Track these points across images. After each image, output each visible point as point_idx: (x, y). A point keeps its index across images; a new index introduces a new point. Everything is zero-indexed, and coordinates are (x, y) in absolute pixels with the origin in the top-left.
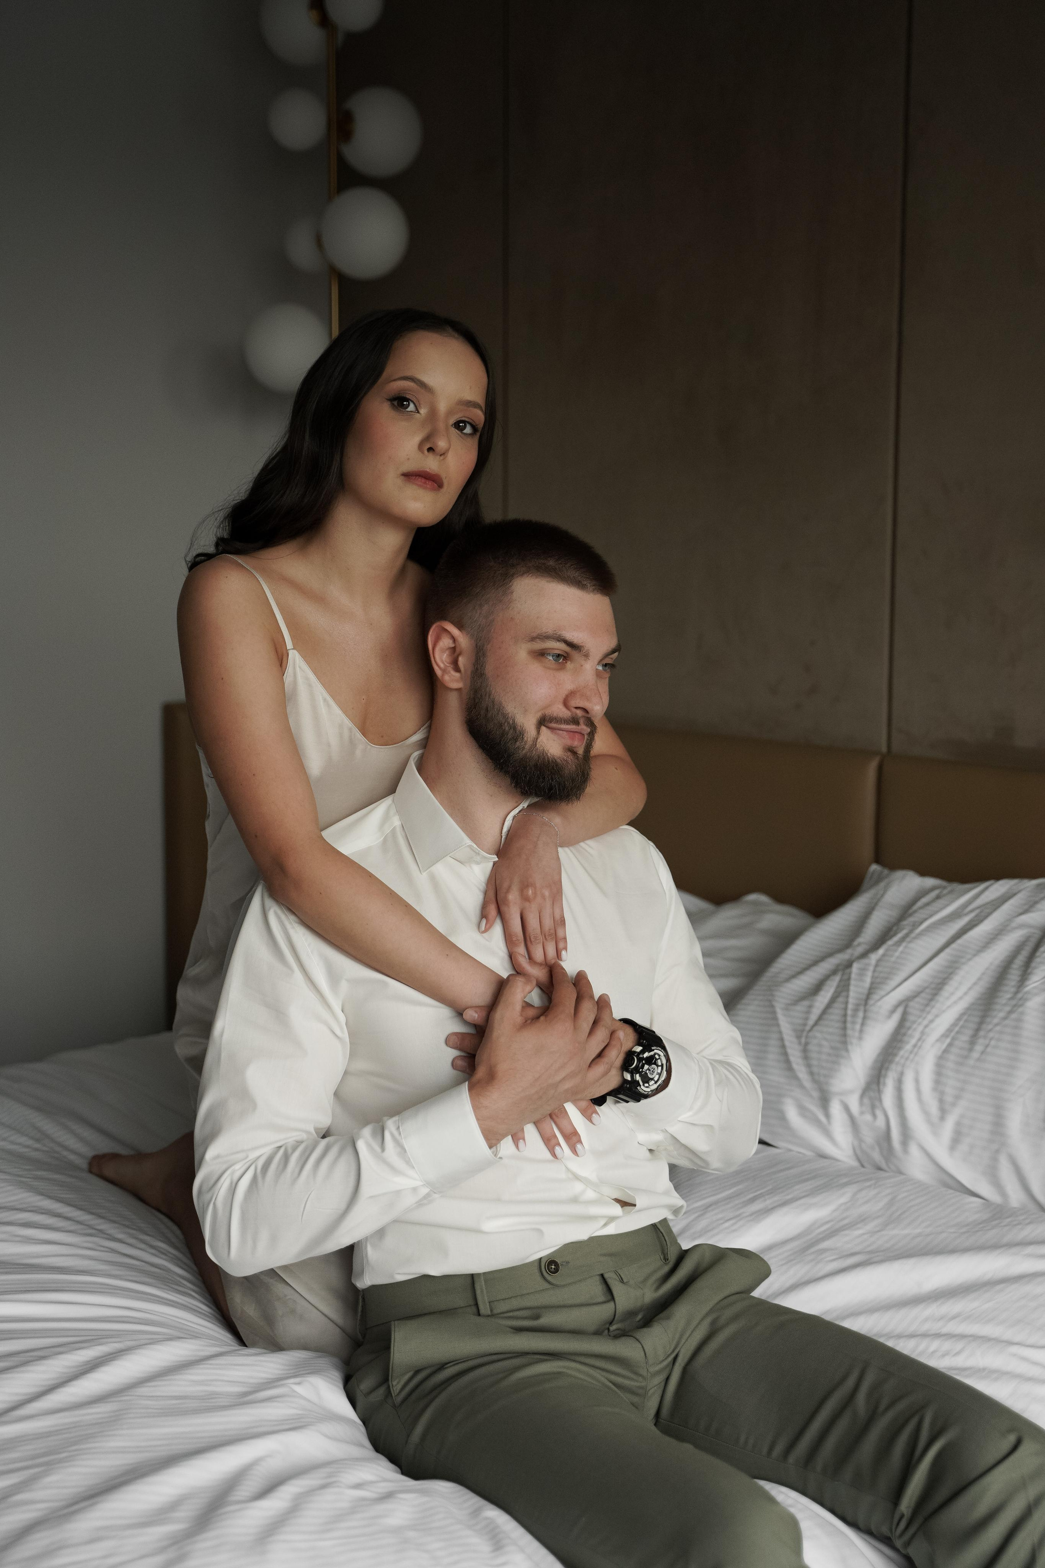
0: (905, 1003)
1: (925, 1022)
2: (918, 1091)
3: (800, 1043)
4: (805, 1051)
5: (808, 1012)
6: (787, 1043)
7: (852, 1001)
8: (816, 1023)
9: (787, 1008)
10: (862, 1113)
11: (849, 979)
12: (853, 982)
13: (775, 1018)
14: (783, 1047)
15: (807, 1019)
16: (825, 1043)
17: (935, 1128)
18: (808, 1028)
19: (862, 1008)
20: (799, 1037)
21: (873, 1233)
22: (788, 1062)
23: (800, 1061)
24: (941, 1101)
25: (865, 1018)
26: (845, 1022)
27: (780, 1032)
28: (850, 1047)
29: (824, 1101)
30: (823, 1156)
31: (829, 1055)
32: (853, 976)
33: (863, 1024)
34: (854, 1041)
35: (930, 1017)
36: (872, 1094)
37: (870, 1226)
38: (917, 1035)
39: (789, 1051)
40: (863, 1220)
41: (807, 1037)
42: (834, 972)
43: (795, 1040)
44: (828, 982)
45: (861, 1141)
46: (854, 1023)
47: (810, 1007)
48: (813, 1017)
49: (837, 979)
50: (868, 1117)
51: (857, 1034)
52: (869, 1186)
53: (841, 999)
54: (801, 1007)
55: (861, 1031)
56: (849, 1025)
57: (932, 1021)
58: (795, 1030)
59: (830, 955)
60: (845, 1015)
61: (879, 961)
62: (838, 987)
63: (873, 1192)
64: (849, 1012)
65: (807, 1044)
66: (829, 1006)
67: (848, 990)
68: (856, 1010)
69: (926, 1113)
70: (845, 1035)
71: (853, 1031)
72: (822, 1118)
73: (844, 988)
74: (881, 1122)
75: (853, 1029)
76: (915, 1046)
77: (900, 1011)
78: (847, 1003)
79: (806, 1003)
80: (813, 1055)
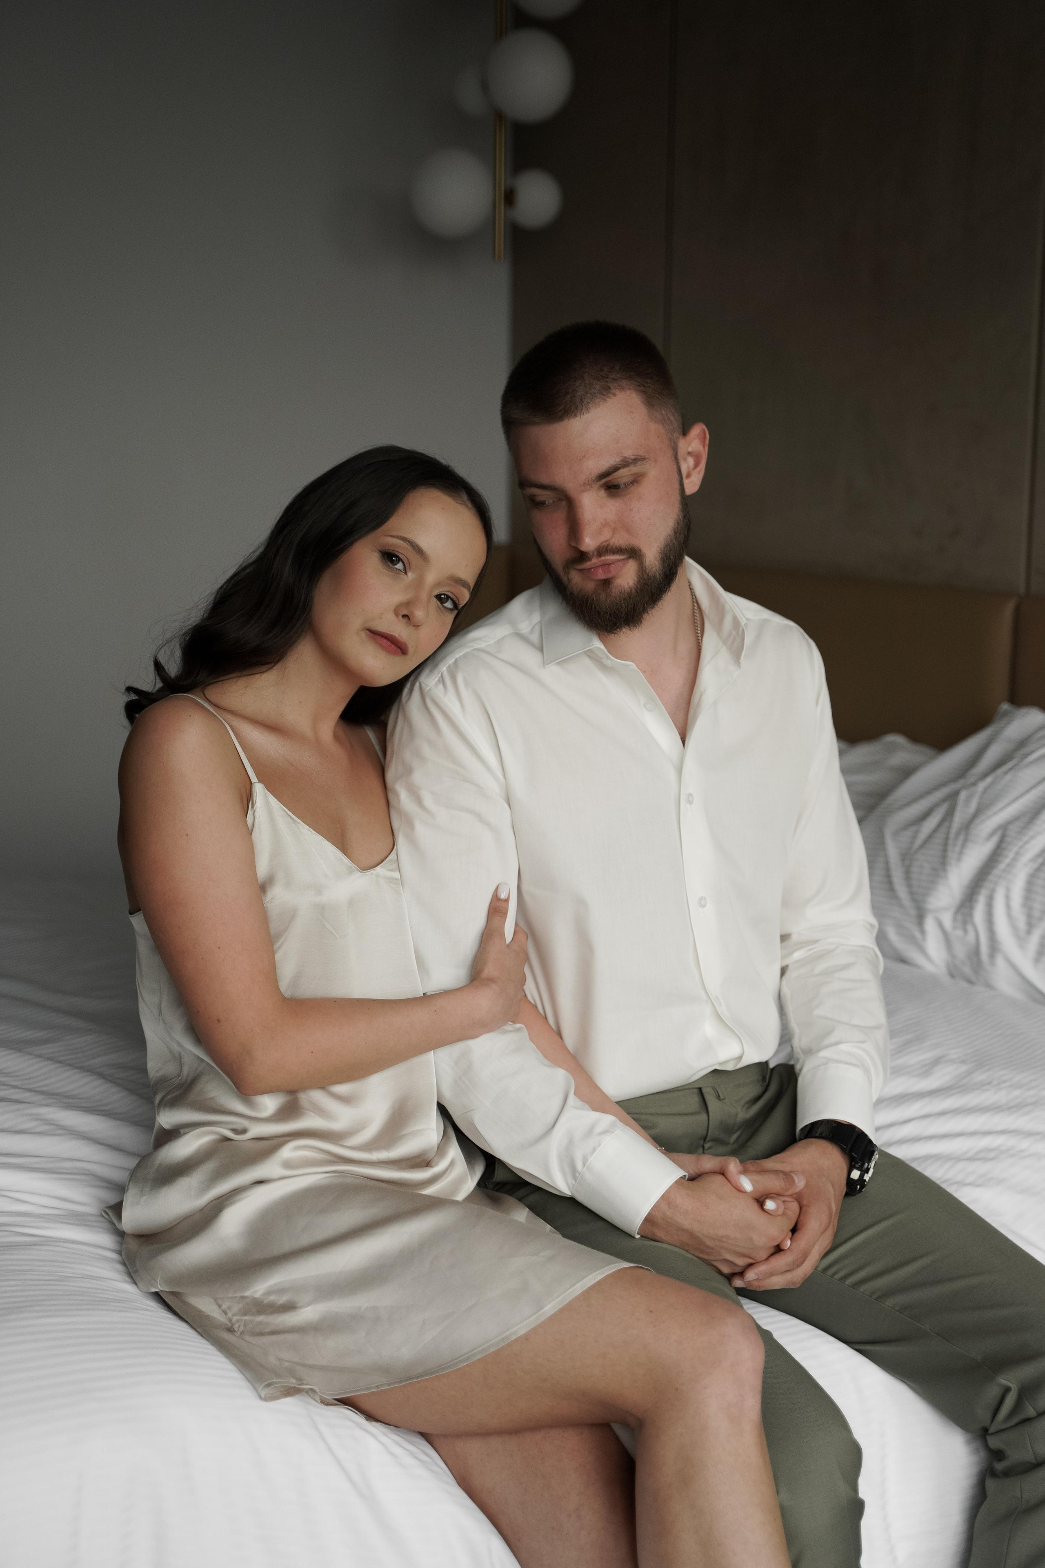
0: (1003, 830)
1: (1021, 843)
2: (1008, 906)
3: (903, 866)
4: (907, 872)
5: (914, 837)
6: (892, 866)
7: (954, 830)
8: (922, 846)
9: (896, 834)
10: (954, 929)
11: (955, 808)
12: (957, 811)
13: (885, 842)
14: (888, 869)
15: (913, 843)
16: (926, 865)
17: (1021, 940)
18: (913, 851)
19: (963, 832)
20: (903, 860)
22: (890, 882)
23: (902, 882)
24: (1029, 916)
25: (965, 843)
26: (946, 845)
27: (887, 856)
28: (947, 870)
29: (920, 918)
31: (929, 875)
32: (959, 805)
33: (962, 849)
34: (952, 865)
35: (1026, 838)
36: (964, 912)
38: (1011, 855)
39: (893, 872)
41: (911, 860)
42: (943, 802)
43: (899, 862)
44: (937, 811)
45: (953, 956)
46: (954, 846)
47: (918, 831)
48: (919, 841)
49: (945, 807)
50: (959, 932)
51: (955, 858)
53: (946, 824)
54: (908, 833)
55: (960, 853)
56: (950, 848)
57: (1027, 842)
58: (900, 855)
60: (947, 840)
61: (986, 790)
62: (945, 815)
64: (952, 836)
65: (910, 866)
66: (935, 830)
67: (952, 818)
68: (958, 834)
69: (1014, 927)
70: (944, 859)
71: (952, 854)
73: (950, 814)
74: (971, 936)
75: (953, 852)
76: (1009, 865)
77: (999, 833)
78: (950, 828)
79: (914, 828)
80: (915, 876)
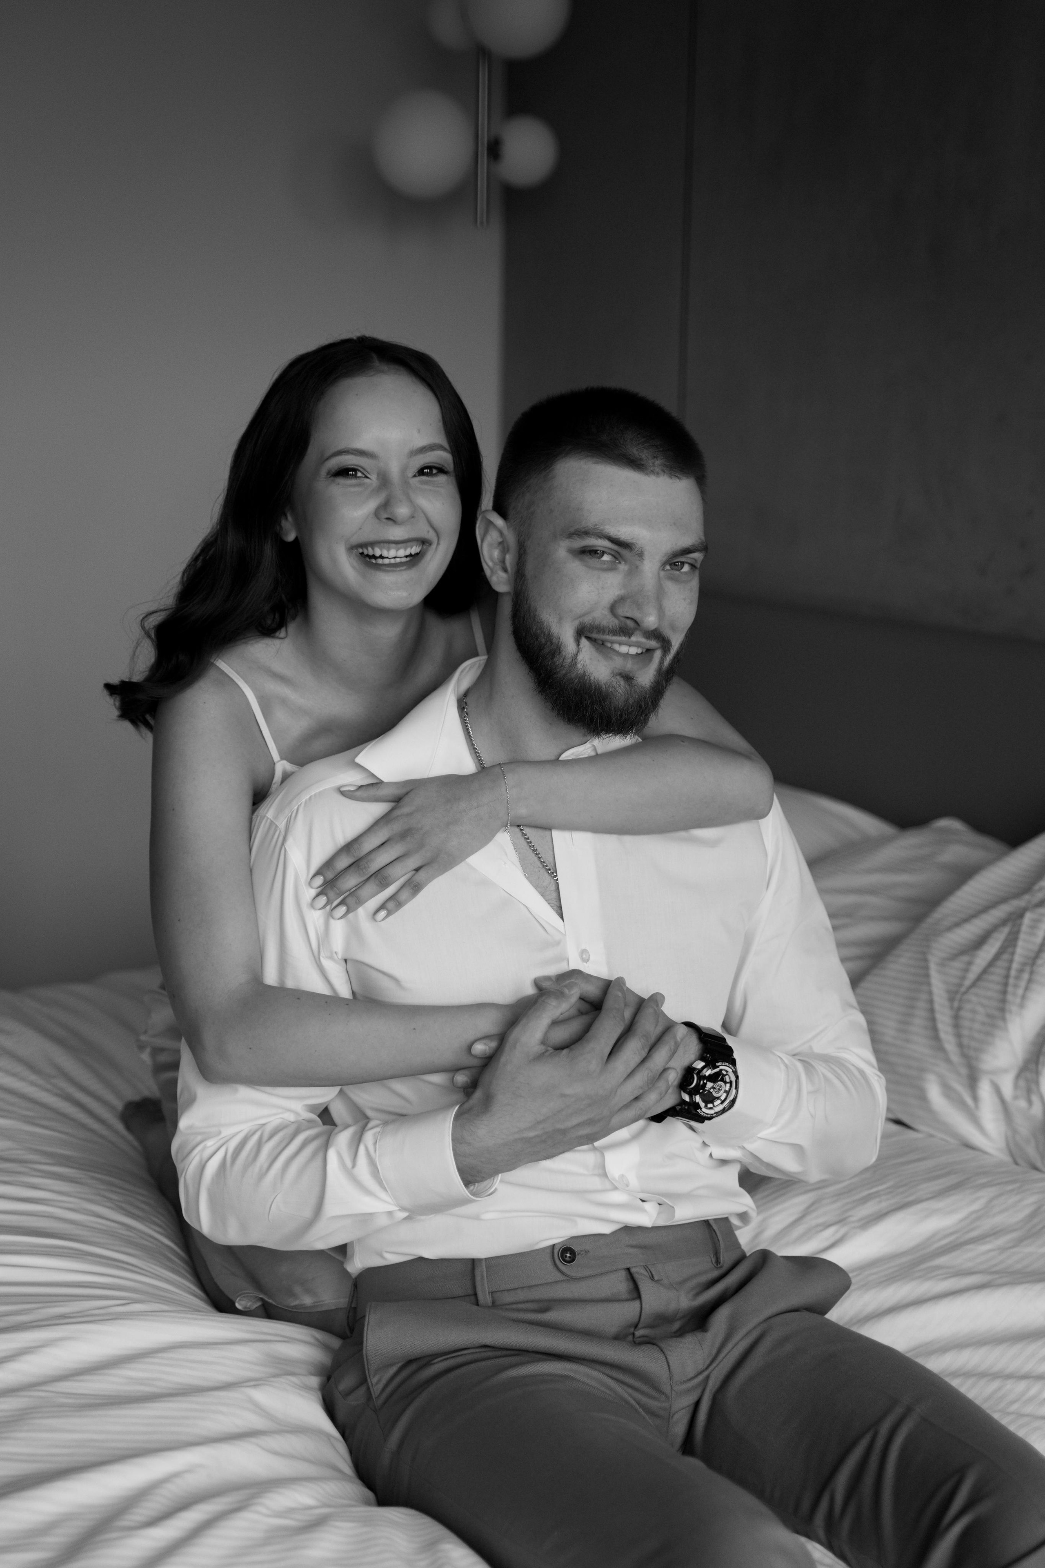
3: (952, 1008)
4: (956, 1018)
5: (966, 970)
6: (937, 1007)
7: (1017, 959)
8: (974, 984)
9: (943, 964)
10: (1016, 1098)
11: (1018, 932)
12: (1022, 936)
13: (927, 976)
14: (932, 1011)
15: (963, 978)
16: (980, 1009)
18: (963, 989)
19: (1028, 969)
20: (951, 1000)
22: (935, 1029)
23: (950, 1029)
25: (1030, 981)
26: (1006, 984)
27: (930, 993)
28: (1008, 1016)
29: (972, 1081)
30: (969, 1146)
31: (983, 1024)
32: (1024, 928)
33: (1027, 989)
34: (1014, 1008)
36: (1028, 1075)
39: (938, 1016)
41: (961, 1000)
42: (1004, 922)
43: (947, 1003)
44: (995, 935)
45: (1014, 1131)
46: (1016, 986)
47: (970, 963)
48: (972, 976)
49: (1006, 930)
50: (1023, 1103)
51: (1018, 1000)
52: (1013, 1190)
53: (1006, 956)
54: (958, 964)
55: (1024, 997)
56: (1010, 989)
58: (948, 991)
60: (1007, 977)
62: (1006, 940)
63: (1015, 1199)
64: (1013, 973)
65: (959, 1009)
66: (991, 964)
67: (1015, 946)
68: (1021, 971)
70: (1004, 1001)
71: (1014, 997)
72: (969, 1101)
73: (1011, 942)
74: (1037, 1110)
75: (1014, 994)
78: (1011, 961)
79: (965, 958)
80: (966, 1023)
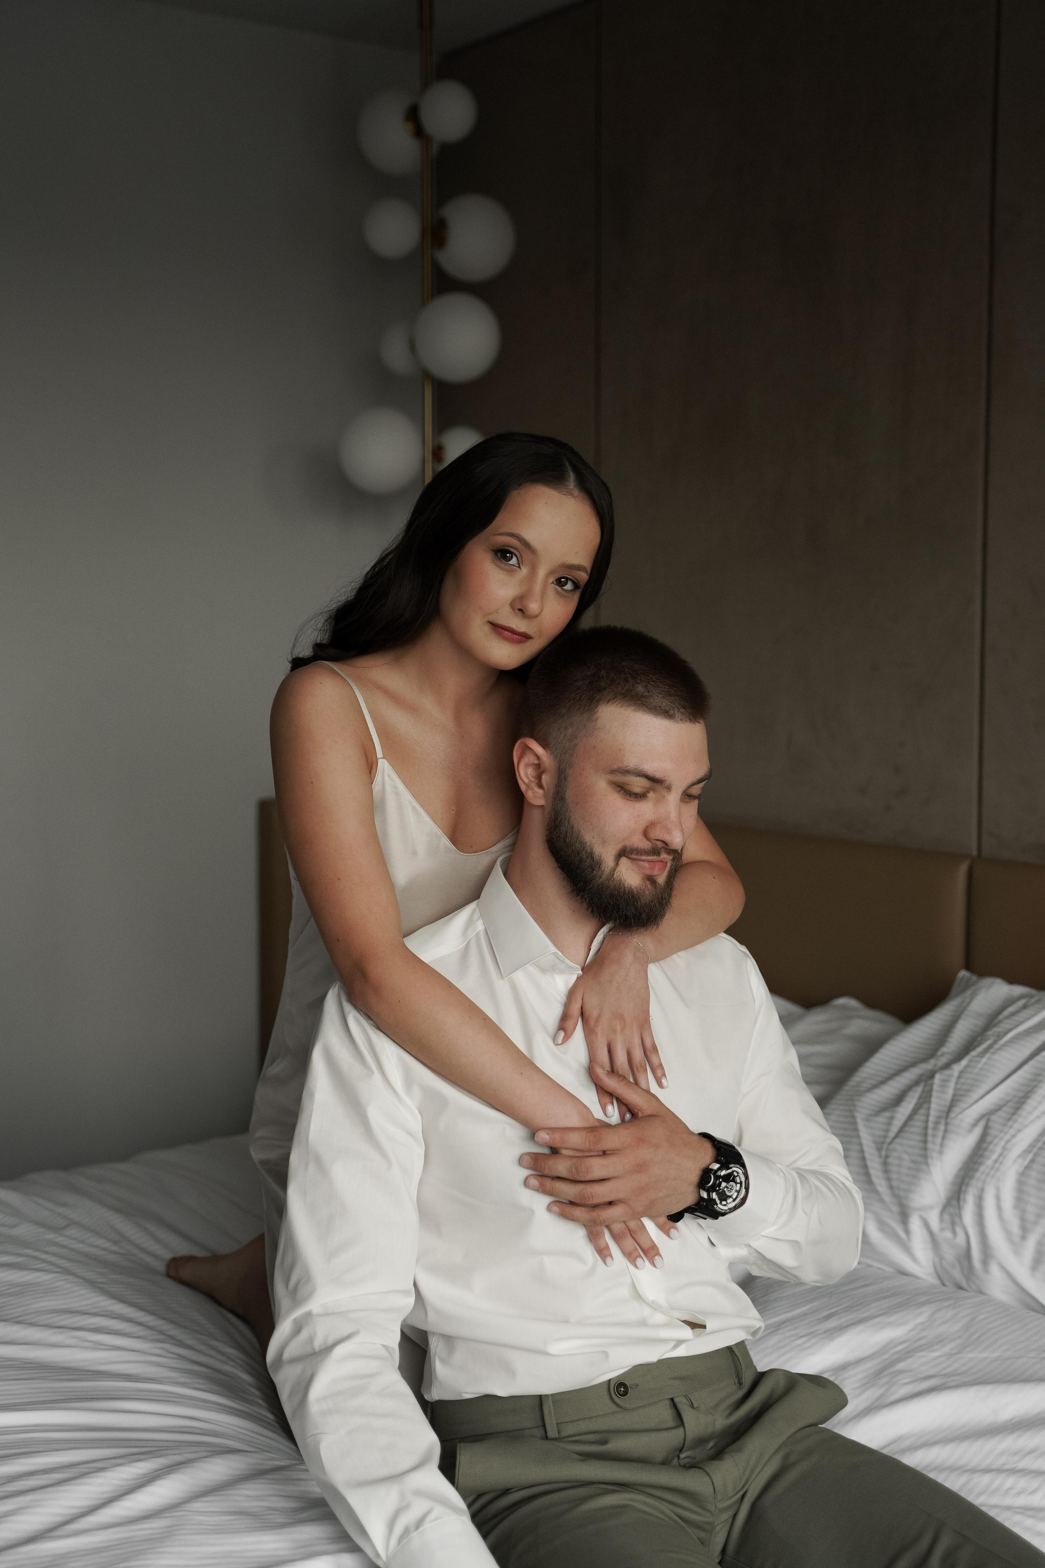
0: (987, 1116)
1: (1007, 1137)
2: (999, 1208)
3: (880, 1156)
4: (885, 1164)
5: (889, 1124)
6: (867, 1156)
7: (933, 1114)
8: (897, 1136)
9: (868, 1119)
10: (942, 1230)
11: (931, 1090)
12: (934, 1094)
13: (856, 1130)
14: (863, 1159)
15: (887, 1131)
16: (905, 1156)
17: (1016, 1247)
18: (888, 1140)
19: (943, 1121)
20: (879, 1149)
21: (950, 1355)
22: (867, 1174)
23: (880, 1174)
24: (1023, 1219)
25: (946, 1131)
26: (926, 1135)
27: (860, 1144)
28: (930, 1161)
29: (904, 1217)
30: (903, 1273)
31: (909, 1168)
32: (935, 1087)
33: (943, 1138)
34: (935, 1155)
35: (1012, 1132)
36: (952, 1210)
37: (947, 1349)
38: (998, 1150)
39: (869, 1163)
40: (940, 1341)
41: (887, 1149)
42: (916, 1083)
43: (875, 1152)
44: (911, 1094)
45: (942, 1258)
46: (934, 1136)
47: (892, 1118)
48: (894, 1129)
49: (919, 1089)
50: (948, 1234)
51: (937, 1148)
52: (949, 1306)
53: (922, 1111)
54: (882, 1119)
55: (942, 1145)
56: (930, 1138)
57: (1014, 1136)
58: (875, 1142)
59: (913, 1064)
60: (926, 1128)
61: (962, 1072)
62: (920, 1098)
63: (951, 1313)
64: (930, 1125)
65: (887, 1157)
66: (911, 1117)
67: (929, 1102)
68: (937, 1123)
69: (1007, 1232)
70: (925, 1149)
71: (933, 1145)
72: (902, 1234)
73: (925, 1100)
74: (961, 1239)
75: (934, 1143)
76: (996, 1161)
77: (982, 1124)
78: (928, 1115)
79: (887, 1114)
80: (894, 1168)
